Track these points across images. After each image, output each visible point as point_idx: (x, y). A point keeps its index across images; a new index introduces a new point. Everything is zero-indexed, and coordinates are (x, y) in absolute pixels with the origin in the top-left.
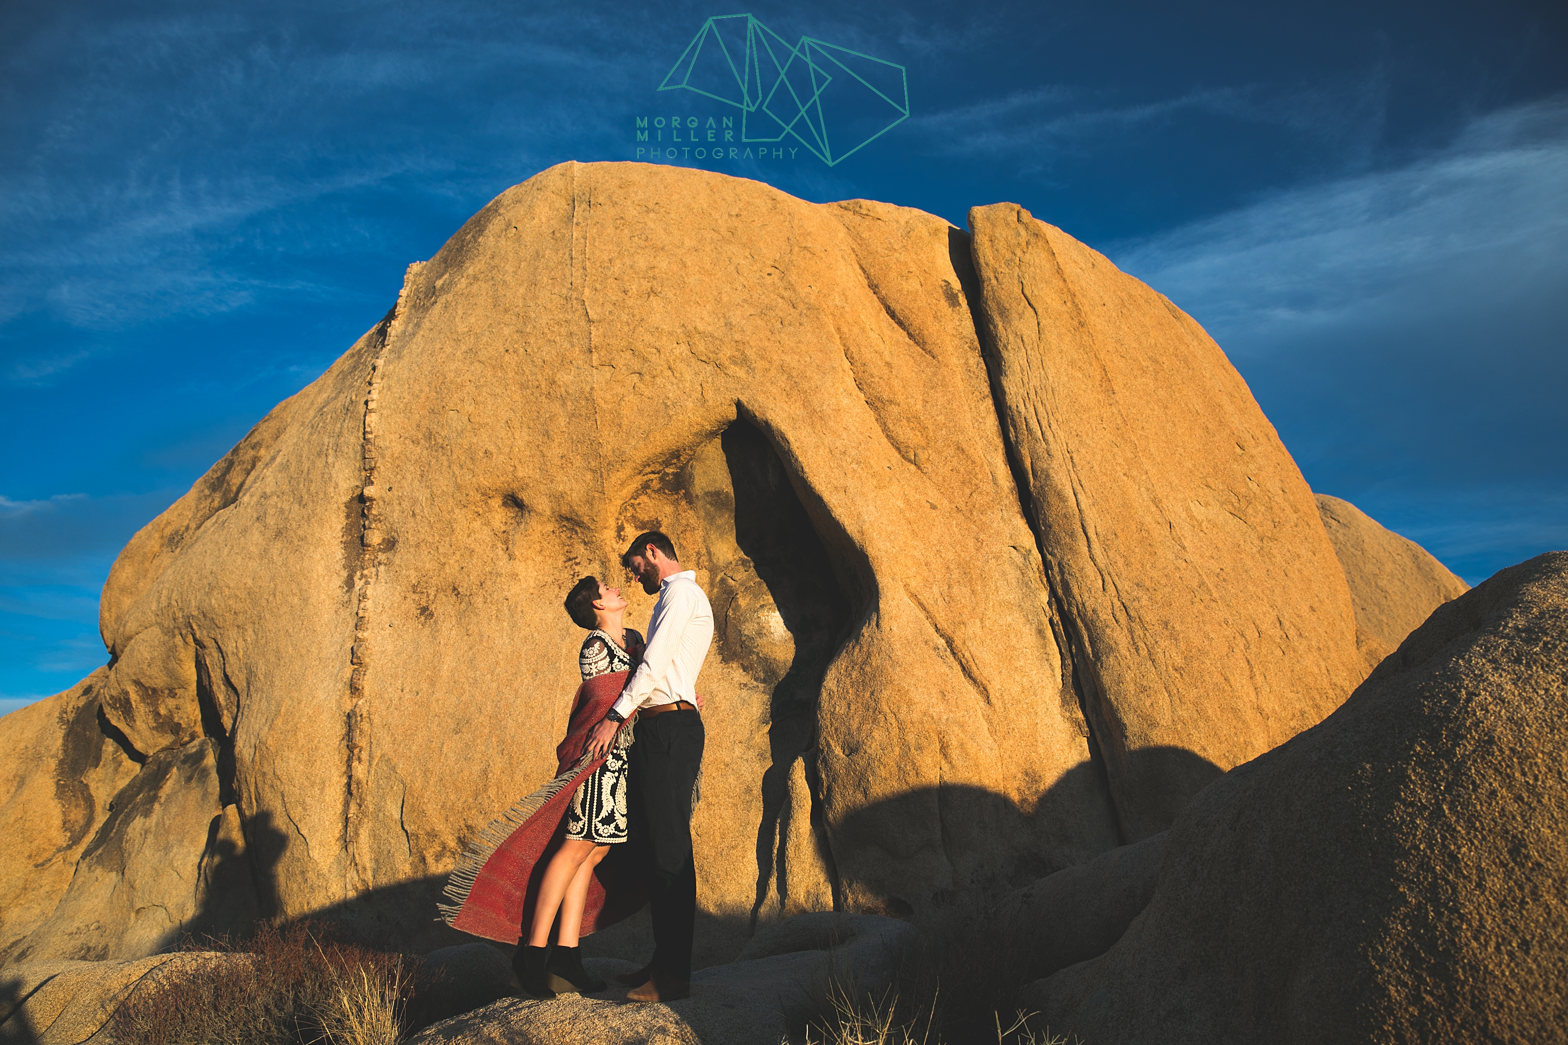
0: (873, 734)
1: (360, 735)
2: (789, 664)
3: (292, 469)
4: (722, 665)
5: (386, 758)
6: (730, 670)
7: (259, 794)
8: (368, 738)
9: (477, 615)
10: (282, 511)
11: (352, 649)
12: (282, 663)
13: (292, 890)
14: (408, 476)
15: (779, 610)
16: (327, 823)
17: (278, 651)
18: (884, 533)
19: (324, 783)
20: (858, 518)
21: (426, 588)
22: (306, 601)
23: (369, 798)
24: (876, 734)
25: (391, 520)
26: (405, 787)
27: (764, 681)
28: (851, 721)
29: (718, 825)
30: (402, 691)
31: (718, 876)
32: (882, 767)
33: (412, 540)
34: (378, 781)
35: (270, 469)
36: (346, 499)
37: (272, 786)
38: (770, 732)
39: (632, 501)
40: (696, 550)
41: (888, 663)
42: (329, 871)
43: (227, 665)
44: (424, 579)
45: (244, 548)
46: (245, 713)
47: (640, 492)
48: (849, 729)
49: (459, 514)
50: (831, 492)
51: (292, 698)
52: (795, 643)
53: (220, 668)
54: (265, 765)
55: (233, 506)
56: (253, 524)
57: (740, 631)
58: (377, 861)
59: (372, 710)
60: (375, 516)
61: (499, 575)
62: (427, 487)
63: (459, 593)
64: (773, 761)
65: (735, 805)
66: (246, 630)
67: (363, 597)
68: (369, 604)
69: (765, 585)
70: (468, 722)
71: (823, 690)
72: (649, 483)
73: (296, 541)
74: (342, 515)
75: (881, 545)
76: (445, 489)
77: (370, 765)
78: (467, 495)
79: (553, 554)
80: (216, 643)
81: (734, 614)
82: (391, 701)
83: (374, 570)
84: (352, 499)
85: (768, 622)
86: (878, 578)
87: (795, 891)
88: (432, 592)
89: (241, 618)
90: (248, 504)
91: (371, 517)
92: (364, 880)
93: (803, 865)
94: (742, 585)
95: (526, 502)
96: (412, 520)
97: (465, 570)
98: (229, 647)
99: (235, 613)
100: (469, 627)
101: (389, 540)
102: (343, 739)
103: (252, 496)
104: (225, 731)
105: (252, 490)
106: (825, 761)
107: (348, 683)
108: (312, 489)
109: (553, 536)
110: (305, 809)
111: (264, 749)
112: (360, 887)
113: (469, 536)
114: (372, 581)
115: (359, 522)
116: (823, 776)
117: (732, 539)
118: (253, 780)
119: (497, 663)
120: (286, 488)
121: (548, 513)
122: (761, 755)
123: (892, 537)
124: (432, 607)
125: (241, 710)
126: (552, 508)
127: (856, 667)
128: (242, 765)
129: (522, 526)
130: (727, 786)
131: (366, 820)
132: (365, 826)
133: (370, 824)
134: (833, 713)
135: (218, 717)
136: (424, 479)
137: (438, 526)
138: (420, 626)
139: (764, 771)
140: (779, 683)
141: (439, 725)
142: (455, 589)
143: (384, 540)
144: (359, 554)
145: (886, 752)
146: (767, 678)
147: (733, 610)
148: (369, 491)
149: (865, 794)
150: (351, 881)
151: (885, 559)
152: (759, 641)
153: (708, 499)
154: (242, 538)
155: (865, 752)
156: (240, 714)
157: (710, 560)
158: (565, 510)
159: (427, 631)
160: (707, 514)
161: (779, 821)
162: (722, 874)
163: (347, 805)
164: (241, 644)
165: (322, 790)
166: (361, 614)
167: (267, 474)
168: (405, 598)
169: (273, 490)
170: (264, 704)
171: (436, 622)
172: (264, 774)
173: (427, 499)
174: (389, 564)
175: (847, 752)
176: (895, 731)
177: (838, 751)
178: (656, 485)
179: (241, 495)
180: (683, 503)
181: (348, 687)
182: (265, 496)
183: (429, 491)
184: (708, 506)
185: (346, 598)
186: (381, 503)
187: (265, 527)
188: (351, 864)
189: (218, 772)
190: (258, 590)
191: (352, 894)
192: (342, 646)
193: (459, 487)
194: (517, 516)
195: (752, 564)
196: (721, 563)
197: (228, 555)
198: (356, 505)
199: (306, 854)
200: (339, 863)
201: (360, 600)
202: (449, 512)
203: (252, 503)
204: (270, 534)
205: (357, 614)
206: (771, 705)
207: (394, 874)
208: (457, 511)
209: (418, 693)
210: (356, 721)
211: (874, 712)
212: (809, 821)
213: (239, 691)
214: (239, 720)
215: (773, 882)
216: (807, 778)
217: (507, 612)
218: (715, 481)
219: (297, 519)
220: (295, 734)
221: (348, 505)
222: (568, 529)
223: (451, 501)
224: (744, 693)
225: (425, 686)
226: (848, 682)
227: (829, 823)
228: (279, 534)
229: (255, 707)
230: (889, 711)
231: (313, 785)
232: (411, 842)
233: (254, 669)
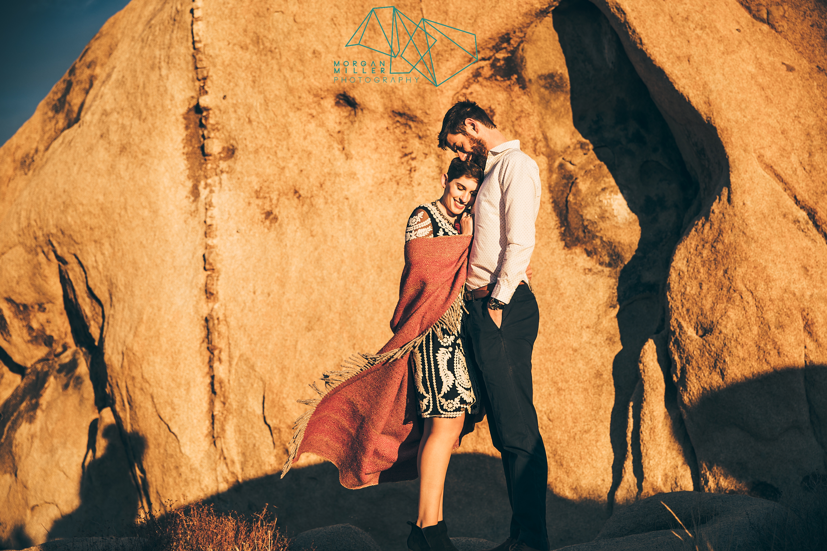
0: (729, 313)
1: (219, 337)
2: (635, 246)
3: (128, 84)
4: (566, 251)
5: (245, 358)
6: (574, 256)
7: (130, 397)
8: (226, 340)
9: (319, 216)
10: (123, 127)
11: (204, 256)
12: (140, 273)
13: (168, 484)
14: (241, 83)
15: (622, 192)
16: (195, 421)
17: (134, 262)
18: (733, 103)
19: (189, 383)
20: (704, 88)
21: (268, 193)
22: (155, 212)
23: (232, 396)
24: (731, 313)
25: (229, 128)
26: (264, 384)
27: (609, 265)
28: (704, 302)
29: (569, 410)
30: (254, 293)
31: (572, 460)
32: (739, 347)
33: (251, 147)
34: (239, 380)
35: (108, 87)
36: (183, 110)
37: (142, 389)
38: (618, 316)
39: (464, 91)
40: (533, 136)
41: (742, 240)
42: (201, 466)
43: (89, 279)
44: (266, 184)
45: (92, 166)
46: (111, 322)
47: (471, 81)
48: (702, 310)
49: (293, 117)
50: (673, 63)
51: (152, 306)
52: (640, 225)
53: (83, 282)
54: (134, 369)
55: (76, 126)
56: (98, 141)
57: (582, 216)
58: (244, 454)
59: (228, 313)
60: (213, 125)
61: (337, 175)
62: (260, 92)
63: (300, 196)
64: (623, 344)
65: (586, 390)
66: (103, 244)
67: (209, 205)
68: (215, 212)
69: (605, 167)
70: (319, 320)
71: (672, 270)
72: (480, 71)
73: (140, 156)
74: (182, 127)
75: (730, 115)
76: (277, 93)
77: (230, 365)
78: (300, 97)
79: (388, 151)
80: (77, 258)
81: (575, 199)
82: (245, 303)
83: (217, 178)
84: (189, 110)
85: (611, 205)
86: (728, 150)
87: (652, 474)
88: (274, 196)
89: (97, 233)
90: (91, 122)
91: (209, 126)
92: (233, 473)
93: (659, 448)
94: (581, 168)
95: (358, 100)
96: (247, 126)
97: (304, 172)
98: (89, 262)
99: (91, 229)
100: (312, 228)
101: (229, 149)
102: (203, 341)
103: (93, 114)
104: (94, 340)
105: (93, 108)
106: (677, 343)
107: (203, 289)
108: (149, 102)
109: (387, 133)
110: (174, 409)
111: (131, 354)
112: (231, 480)
113: (305, 138)
114: (216, 189)
115: (198, 133)
116: (676, 358)
117: (569, 121)
118: (124, 384)
119: (342, 261)
120: (124, 104)
121: (381, 109)
122: (610, 340)
123: (743, 106)
124: (276, 212)
125: (106, 320)
126: (384, 104)
127: (707, 246)
128: (112, 371)
129: (356, 125)
130: (577, 371)
131: (231, 417)
132: (230, 422)
133: (235, 420)
134: (683, 294)
135: (86, 328)
136: (257, 84)
137: (275, 130)
138: (266, 230)
139: (613, 356)
140: (625, 266)
141: (292, 323)
142: (296, 192)
143: (224, 148)
144: (201, 164)
145: (743, 331)
146: (612, 262)
147: (574, 195)
148: (204, 101)
149: (723, 376)
150: (221, 474)
151: (735, 130)
152: (602, 225)
153: (542, 82)
154: (89, 157)
155: (721, 332)
156: (106, 324)
157: (547, 146)
158: (397, 106)
159: (273, 234)
160: (542, 98)
161: (631, 404)
162: (576, 458)
163: (212, 403)
164: (100, 258)
165: (188, 390)
166: (209, 222)
167: (106, 91)
168: (249, 204)
169: (113, 106)
170: (127, 313)
171: (280, 225)
172: (133, 378)
173: (261, 104)
174: (230, 171)
175: (700, 332)
176: (752, 310)
177: (691, 332)
178: (487, 72)
179: (82, 114)
180: (516, 88)
181: (203, 292)
182: (105, 113)
183: (262, 96)
184: (542, 90)
185: (193, 208)
186: (217, 112)
187: (109, 143)
188: (220, 458)
189: (92, 378)
190: (109, 205)
191: (223, 487)
192: (194, 254)
193: (291, 90)
194: (350, 115)
195: (591, 147)
196: (559, 148)
197: (78, 174)
198: (193, 116)
199: (178, 450)
200: (209, 457)
201: (206, 209)
202: (283, 116)
203: (95, 121)
204: (115, 150)
205: (205, 222)
206: (618, 289)
207: (260, 466)
208: (291, 114)
209: (269, 295)
210: (214, 324)
211: (728, 291)
212: (663, 404)
213: (103, 302)
214: (105, 329)
215: (629, 465)
216: (659, 361)
217: (348, 211)
218: (548, 63)
219: (139, 133)
220: (158, 340)
221: (186, 117)
222: (402, 124)
223: (284, 104)
224: (589, 278)
225: (275, 288)
226: (699, 260)
227: (684, 406)
228: (123, 149)
229: (119, 317)
230: (744, 289)
231: (179, 386)
232: (274, 435)
233: (114, 281)
